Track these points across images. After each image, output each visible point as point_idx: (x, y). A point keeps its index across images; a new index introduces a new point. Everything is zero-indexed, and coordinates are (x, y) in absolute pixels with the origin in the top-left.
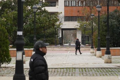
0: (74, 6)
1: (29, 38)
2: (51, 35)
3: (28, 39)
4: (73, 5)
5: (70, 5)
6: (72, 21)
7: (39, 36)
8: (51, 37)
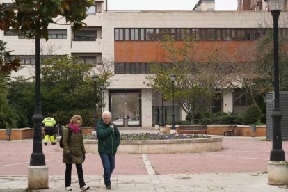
0: (135, 40)
1: (26, 110)
2: (83, 103)
3: (25, 113)
4: (132, 38)
5: (127, 38)
6: (131, 73)
7: (53, 106)
8: (84, 108)
